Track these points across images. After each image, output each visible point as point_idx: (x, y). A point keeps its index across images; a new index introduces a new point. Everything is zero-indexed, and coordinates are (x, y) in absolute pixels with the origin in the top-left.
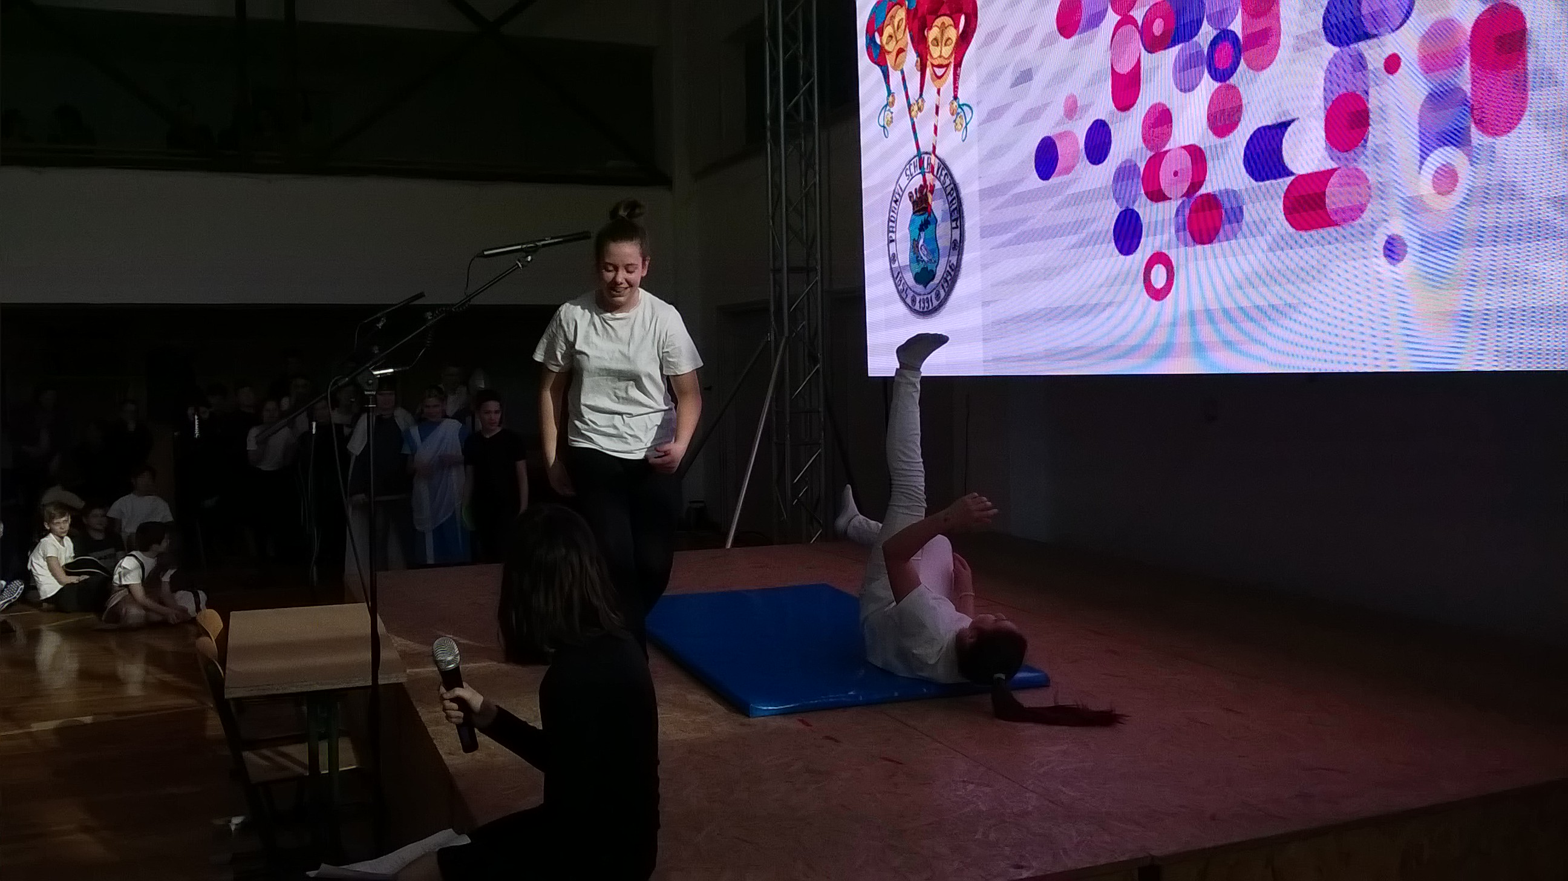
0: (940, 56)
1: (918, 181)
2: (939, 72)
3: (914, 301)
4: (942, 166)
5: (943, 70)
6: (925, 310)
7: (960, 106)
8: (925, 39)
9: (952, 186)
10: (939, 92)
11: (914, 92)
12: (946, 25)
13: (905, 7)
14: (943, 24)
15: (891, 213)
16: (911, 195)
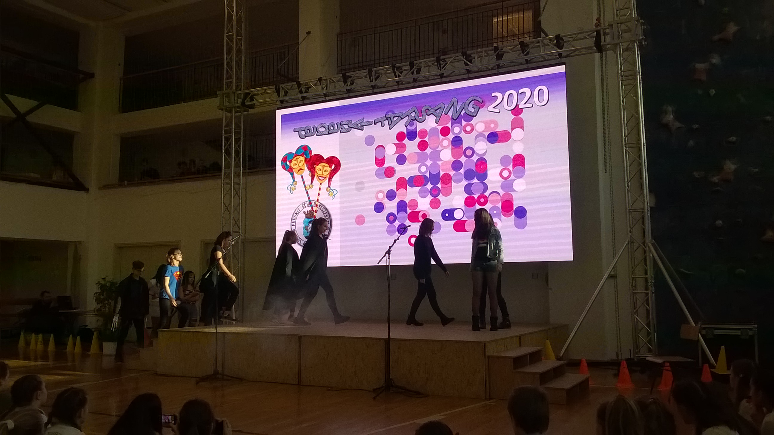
0: (322, 174)
1: (309, 208)
2: (322, 179)
4: (322, 205)
5: (324, 178)
7: (331, 189)
8: (315, 169)
9: (326, 211)
10: (321, 184)
11: (308, 182)
12: (325, 166)
13: (304, 157)
14: (324, 165)
15: (293, 217)
16: (304, 213)
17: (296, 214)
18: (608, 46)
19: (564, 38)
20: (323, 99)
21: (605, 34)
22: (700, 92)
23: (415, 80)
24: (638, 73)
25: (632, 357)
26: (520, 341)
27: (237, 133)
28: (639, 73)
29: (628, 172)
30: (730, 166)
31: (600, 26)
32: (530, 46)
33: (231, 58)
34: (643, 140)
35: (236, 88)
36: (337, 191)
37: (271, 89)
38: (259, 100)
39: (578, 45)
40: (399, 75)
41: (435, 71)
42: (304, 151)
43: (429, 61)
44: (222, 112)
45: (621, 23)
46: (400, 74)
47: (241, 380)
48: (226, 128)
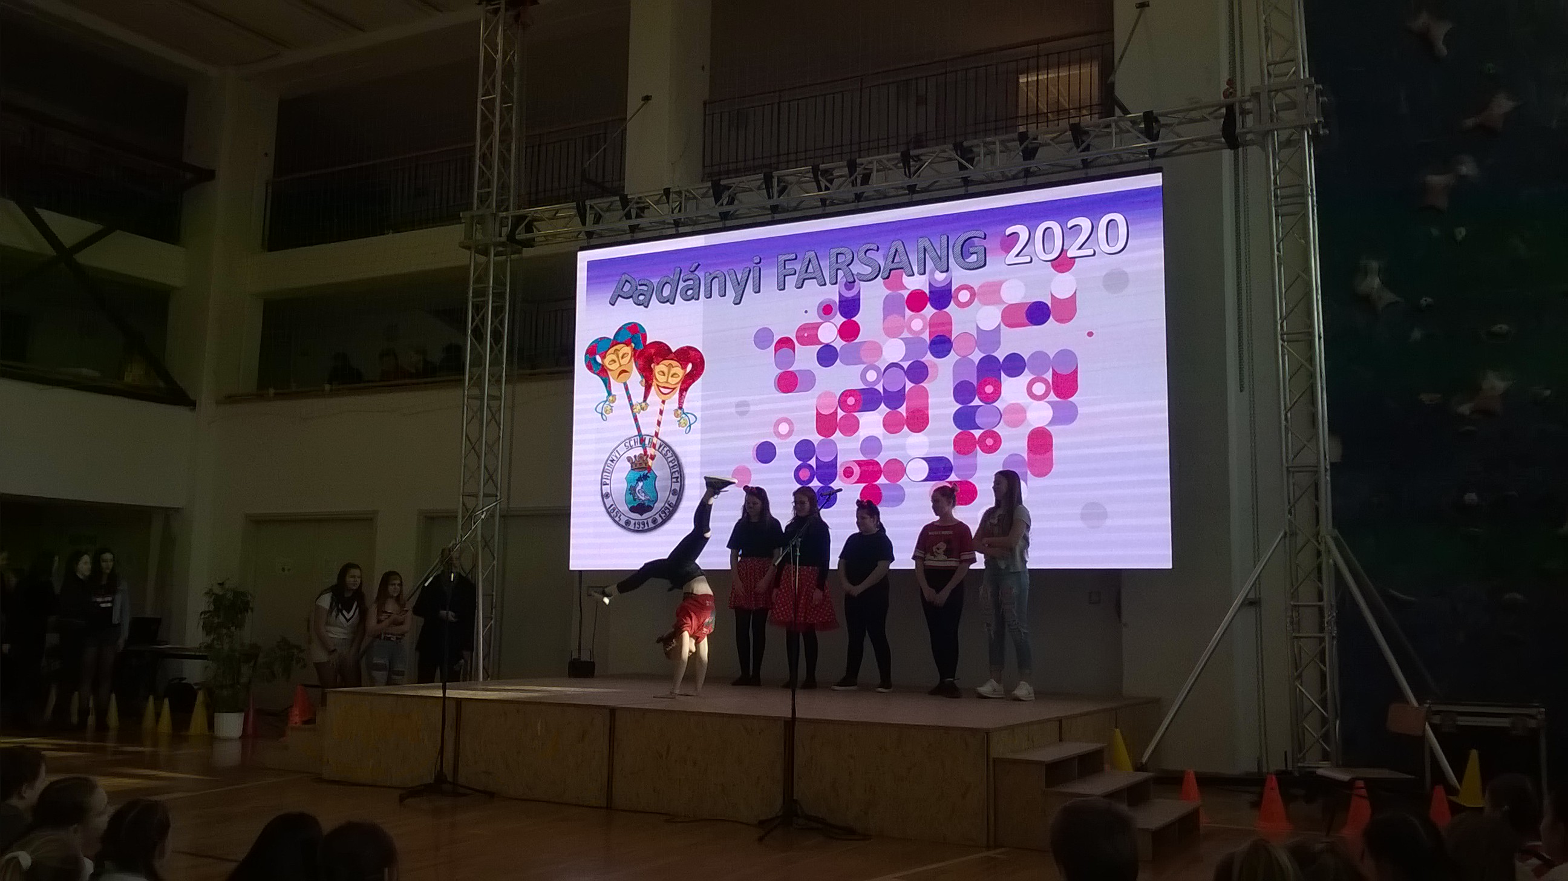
0: (667, 382)
1: (639, 451)
2: (665, 391)
3: (628, 523)
4: (664, 445)
5: (669, 390)
6: (641, 529)
7: (684, 413)
8: (651, 371)
9: (674, 457)
10: (663, 402)
11: (637, 398)
12: (674, 365)
13: (632, 346)
14: (670, 364)
15: (606, 467)
16: (629, 459)
17: (612, 461)
18: (1249, 137)
19: (1160, 118)
20: (673, 231)
21: (1244, 113)
22: (1435, 232)
23: (858, 197)
24: (1309, 192)
25: (1290, 768)
26: (1061, 729)
27: (499, 296)
28: (1312, 190)
29: (1288, 390)
30: (1496, 383)
31: (1235, 96)
32: (1093, 134)
33: (490, 146)
34: (1318, 327)
35: (498, 207)
36: (696, 419)
37: (568, 210)
38: (543, 230)
39: (1189, 132)
40: (826, 186)
41: (898, 179)
42: (630, 335)
43: (888, 160)
44: (468, 252)
45: (1277, 91)
46: (828, 185)
47: (491, 795)
48: (476, 286)
